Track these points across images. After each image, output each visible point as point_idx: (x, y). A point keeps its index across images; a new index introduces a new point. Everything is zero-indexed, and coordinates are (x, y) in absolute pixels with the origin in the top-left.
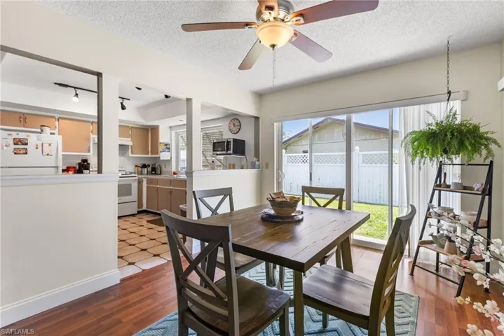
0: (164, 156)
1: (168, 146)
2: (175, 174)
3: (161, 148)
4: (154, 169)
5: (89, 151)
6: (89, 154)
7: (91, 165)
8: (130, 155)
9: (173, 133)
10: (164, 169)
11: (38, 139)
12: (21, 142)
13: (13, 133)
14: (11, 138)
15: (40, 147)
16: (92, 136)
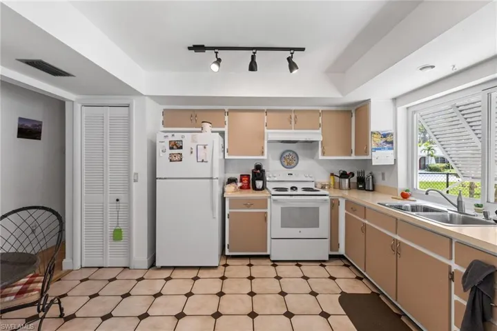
0: (380, 157)
1: (389, 139)
2: (405, 196)
3: (374, 142)
4: (361, 180)
5: (263, 153)
6: (262, 157)
7: (267, 174)
8: (321, 157)
9: (401, 110)
10: (380, 182)
11: (193, 141)
12: (176, 145)
13: (170, 134)
14: (167, 141)
15: (194, 151)
16: (266, 131)
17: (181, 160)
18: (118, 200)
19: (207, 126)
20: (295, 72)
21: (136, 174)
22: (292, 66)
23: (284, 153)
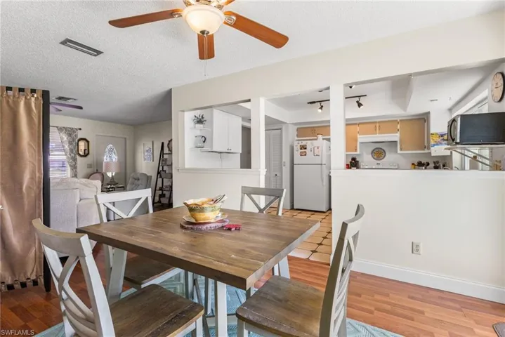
0: (438, 150)
1: (445, 137)
3: (433, 140)
5: (356, 150)
6: (356, 153)
7: (360, 163)
8: (400, 152)
11: (312, 145)
12: (303, 147)
13: (300, 142)
14: (299, 145)
15: (313, 150)
16: (358, 136)
17: (306, 155)
18: (276, 175)
19: (320, 137)
20: (361, 107)
21: (284, 162)
22: (360, 105)
23: (374, 150)
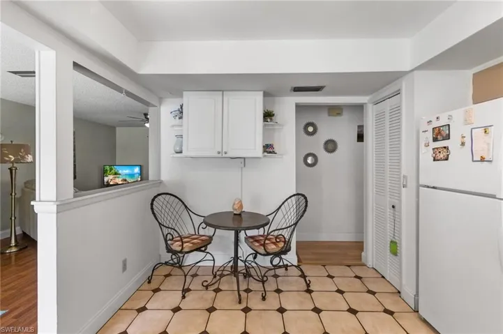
11: (466, 122)
12: (441, 134)
13: (433, 118)
14: (430, 128)
15: (468, 142)
17: (447, 159)
18: (393, 207)
21: (404, 177)
